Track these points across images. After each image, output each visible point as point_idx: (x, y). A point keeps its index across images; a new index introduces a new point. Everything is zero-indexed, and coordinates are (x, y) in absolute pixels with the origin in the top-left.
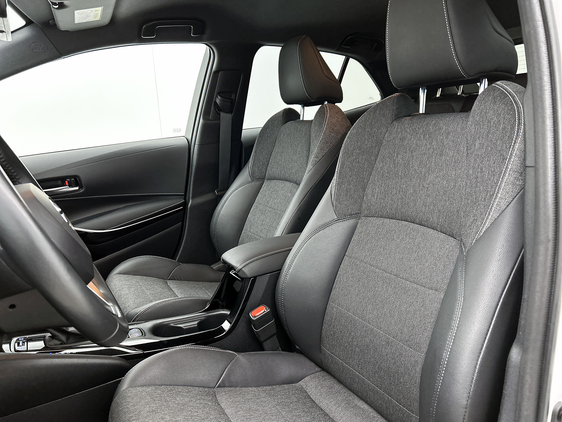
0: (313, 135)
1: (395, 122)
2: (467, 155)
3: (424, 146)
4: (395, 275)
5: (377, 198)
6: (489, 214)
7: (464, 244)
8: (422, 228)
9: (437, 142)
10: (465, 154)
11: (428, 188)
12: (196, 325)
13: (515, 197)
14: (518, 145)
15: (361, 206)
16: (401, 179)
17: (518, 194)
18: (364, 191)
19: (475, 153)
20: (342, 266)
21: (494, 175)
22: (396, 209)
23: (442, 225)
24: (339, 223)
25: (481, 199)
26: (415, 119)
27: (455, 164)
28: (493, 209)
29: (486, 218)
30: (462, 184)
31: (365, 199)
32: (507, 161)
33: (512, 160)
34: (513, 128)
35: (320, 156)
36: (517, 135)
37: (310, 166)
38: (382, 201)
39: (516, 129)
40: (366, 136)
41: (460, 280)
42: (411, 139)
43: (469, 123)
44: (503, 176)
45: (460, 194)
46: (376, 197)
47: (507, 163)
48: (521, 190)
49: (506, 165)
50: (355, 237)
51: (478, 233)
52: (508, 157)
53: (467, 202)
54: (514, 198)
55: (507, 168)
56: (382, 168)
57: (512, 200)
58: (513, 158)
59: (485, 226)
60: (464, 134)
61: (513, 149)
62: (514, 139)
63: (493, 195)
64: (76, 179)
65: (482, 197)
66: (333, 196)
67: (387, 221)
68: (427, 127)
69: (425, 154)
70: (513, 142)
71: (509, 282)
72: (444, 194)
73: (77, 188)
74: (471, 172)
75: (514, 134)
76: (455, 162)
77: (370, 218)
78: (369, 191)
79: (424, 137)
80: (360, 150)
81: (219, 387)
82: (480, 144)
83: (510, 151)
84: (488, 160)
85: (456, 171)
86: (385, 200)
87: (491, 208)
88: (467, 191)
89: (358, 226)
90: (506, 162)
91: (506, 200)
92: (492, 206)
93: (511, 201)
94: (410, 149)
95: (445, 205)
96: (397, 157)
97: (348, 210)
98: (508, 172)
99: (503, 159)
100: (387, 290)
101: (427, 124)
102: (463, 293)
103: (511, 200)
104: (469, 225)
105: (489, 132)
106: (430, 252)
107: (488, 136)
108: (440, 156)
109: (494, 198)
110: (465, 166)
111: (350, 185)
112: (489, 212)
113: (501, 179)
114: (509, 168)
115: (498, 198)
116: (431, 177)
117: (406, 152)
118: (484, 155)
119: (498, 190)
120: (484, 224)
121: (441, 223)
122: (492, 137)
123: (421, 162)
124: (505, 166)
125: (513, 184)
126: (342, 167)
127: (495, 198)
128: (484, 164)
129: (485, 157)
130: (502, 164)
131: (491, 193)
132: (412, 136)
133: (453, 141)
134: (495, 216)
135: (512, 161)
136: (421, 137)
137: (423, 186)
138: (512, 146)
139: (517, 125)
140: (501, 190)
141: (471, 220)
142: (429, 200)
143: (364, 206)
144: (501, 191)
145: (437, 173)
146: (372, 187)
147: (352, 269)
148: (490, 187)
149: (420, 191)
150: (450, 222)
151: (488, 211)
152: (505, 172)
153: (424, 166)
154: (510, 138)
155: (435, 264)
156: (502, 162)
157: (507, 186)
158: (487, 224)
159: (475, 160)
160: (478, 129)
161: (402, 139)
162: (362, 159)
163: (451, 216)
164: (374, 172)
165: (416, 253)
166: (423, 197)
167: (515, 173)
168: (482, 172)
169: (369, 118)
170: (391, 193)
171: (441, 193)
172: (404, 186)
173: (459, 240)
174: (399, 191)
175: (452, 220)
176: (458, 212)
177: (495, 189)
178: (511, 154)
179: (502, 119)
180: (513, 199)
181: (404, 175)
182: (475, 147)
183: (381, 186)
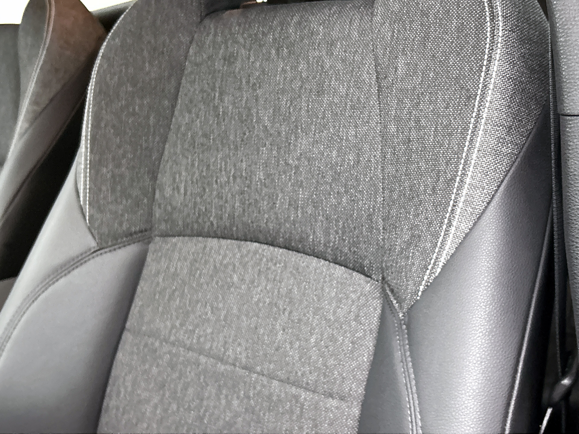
0: (23, 54)
1: (207, 22)
2: (378, 90)
3: (280, 75)
4: (245, 368)
5: (185, 194)
6: (450, 224)
7: (392, 291)
8: (294, 257)
9: (308, 63)
10: (374, 90)
11: (297, 167)
13: (502, 181)
14: (496, 64)
15: (151, 214)
16: (236, 148)
17: (506, 176)
18: (154, 178)
19: (399, 85)
20: (120, 355)
21: (450, 135)
22: (232, 217)
23: (337, 248)
24: (105, 255)
25: (425, 191)
26: (252, 14)
27: (353, 113)
28: (458, 213)
29: (442, 234)
30: (375, 156)
31: (157, 195)
32: (477, 101)
33: (489, 99)
34: (481, 26)
35: (45, 100)
36: (492, 42)
37: (21, 124)
38: (198, 200)
39: (489, 29)
40: (146, 53)
41: (406, 385)
42: (249, 58)
43: (378, 19)
44: (472, 136)
45: (371, 178)
46: (182, 191)
47: (476, 106)
48: (512, 165)
49: (475, 110)
50: (143, 286)
51: (430, 267)
52: (479, 93)
53: (390, 197)
54: (500, 185)
55: (478, 116)
56: (189, 127)
57: (497, 190)
58: (490, 94)
59: (445, 252)
60: (368, 44)
61: (487, 74)
62: (487, 52)
63: (453, 179)
65: (427, 185)
66: (81, 195)
67: (213, 243)
68: (282, 29)
69: (283, 91)
70: (486, 57)
71: (517, 382)
72: (334, 179)
74: (392, 128)
75: (486, 39)
76: (353, 107)
77: (174, 240)
78: (164, 179)
79: (278, 54)
80: (134, 85)
82: (408, 64)
83: (482, 79)
84: (431, 102)
85: (356, 127)
86: (204, 198)
87: (453, 210)
88: (386, 171)
89: (149, 259)
90: (474, 105)
91: (485, 190)
92: (454, 206)
93: (495, 193)
94: (248, 82)
95: (339, 204)
96: (221, 100)
97: (121, 224)
98: (482, 127)
99: (469, 98)
100: (229, 403)
101: (282, 24)
102: (419, 417)
103: (495, 188)
104: (402, 249)
105: (426, 38)
106: (318, 309)
107: (424, 47)
108: (319, 96)
109: (456, 186)
110: (377, 116)
111: (119, 166)
112: (450, 220)
113: (467, 144)
114: (484, 116)
115: (466, 186)
116: (304, 143)
117: (240, 89)
118: (419, 90)
119: (464, 169)
120: (441, 248)
121: (334, 245)
122: (435, 49)
123: (277, 110)
124: (474, 114)
125: (497, 153)
126: (96, 125)
127: (460, 188)
128: (421, 110)
129: (422, 93)
130: (466, 109)
131: (449, 176)
132: (249, 51)
133: (343, 61)
134: (465, 227)
135: (488, 101)
136: (270, 53)
137: (287, 164)
138: (484, 68)
139: (488, 19)
140: (471, 169)
141: (407, 237)
142: (302, 195)
143: (158, 213)
144: (471, 171)
145: (314, 134)
146: (171, 168)
147: (144, 362)
148: (443, 162)
149: (280, 175)
150: (354, 241)
151: (446, 218)
152: (476, 127)
153: (283, 119)
154: (478, 48)
155: (333, 339)
156: (466, 105)
157: (484, 159)
158: (449, 247)
159: (400, 101)
160: (399, 31)
161: (230, 59)
162: (141, 106)
163: (355, 228)
164: (172, 136)
165: (287, 313)
166: (289, 188)
167: (498, 128)
168: (419, 127)
169: (148, 12)
170: (216, 181)
171: (329, 179)
172: (244, 165)
173: (378, 281)
174: (235, 177)
175: (357, 237)
176: (371, 220)
177: (457, 167)
178: (485, 86)
179: (453, 7)
180: (499, 187)
181: (242, 140)
182: (396, 71)
183: (193, 165)
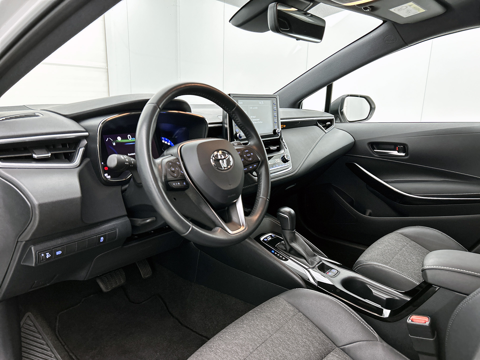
12: (385, 299)
64: (404, 147)
73: (404, 154)
81: (341, 349)
